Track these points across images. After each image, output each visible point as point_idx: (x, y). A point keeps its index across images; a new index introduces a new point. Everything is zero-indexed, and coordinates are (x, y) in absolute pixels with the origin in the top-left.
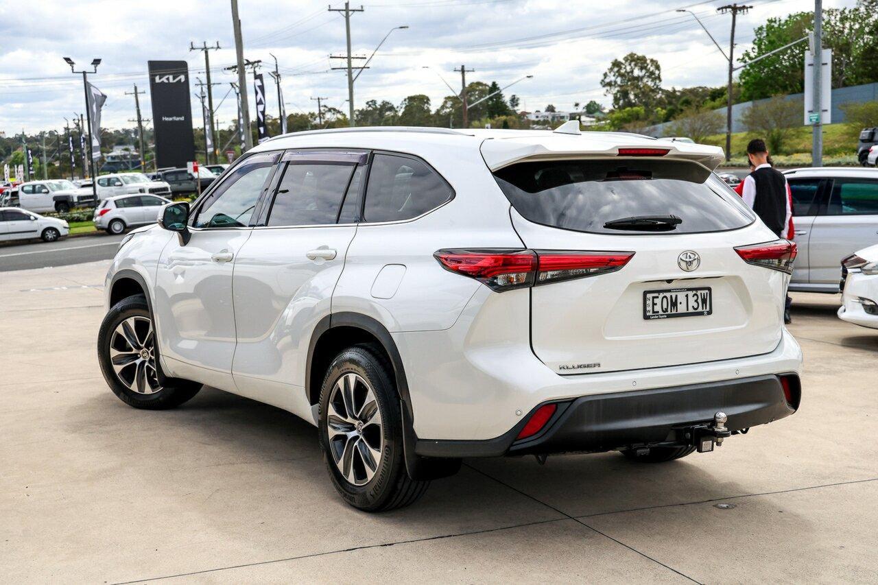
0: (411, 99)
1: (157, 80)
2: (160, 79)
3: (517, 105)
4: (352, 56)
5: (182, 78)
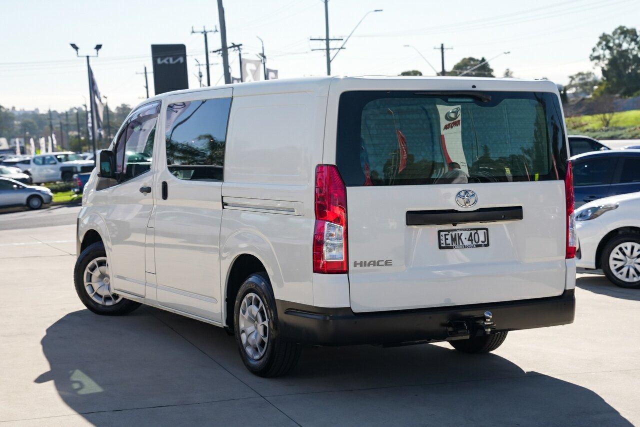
5: (181, 60)
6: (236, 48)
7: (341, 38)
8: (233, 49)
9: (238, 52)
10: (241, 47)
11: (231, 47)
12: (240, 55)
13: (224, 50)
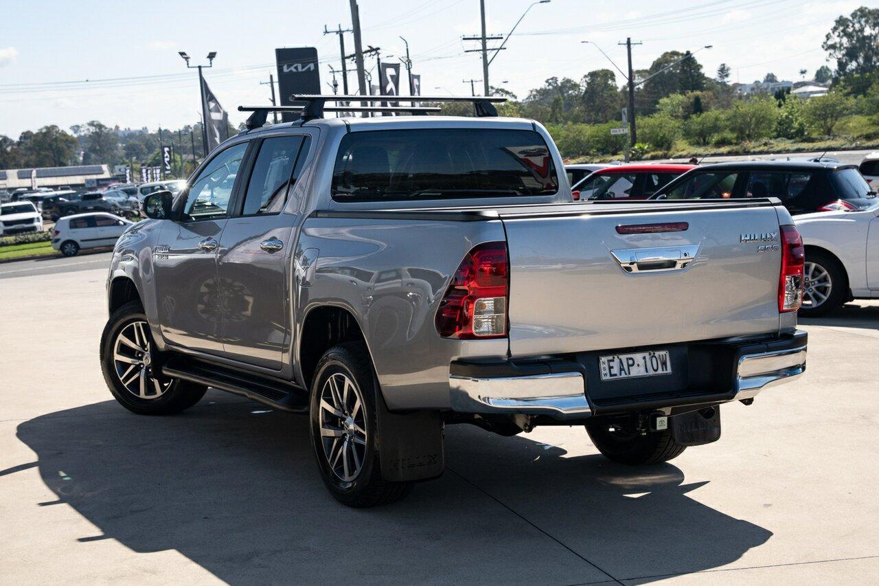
0: (593, 75)
1: (285, 70)
2: (288, 68)
3: (727, 76)
4: (487, 37)
5: (312, 66)
6: (373, 53)
7: (500, 36)
8: (369, 54)
9: (376, 57)
10: (378, 51)
11: (366, 52)
12: (379, 59)
13: (359, 56)
